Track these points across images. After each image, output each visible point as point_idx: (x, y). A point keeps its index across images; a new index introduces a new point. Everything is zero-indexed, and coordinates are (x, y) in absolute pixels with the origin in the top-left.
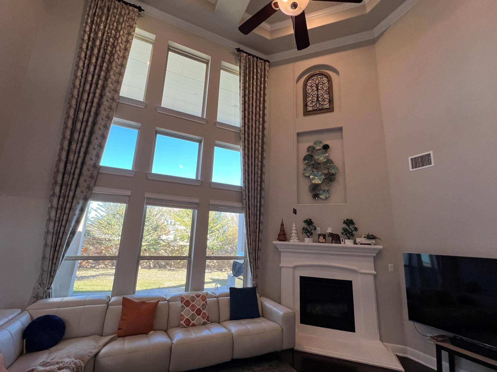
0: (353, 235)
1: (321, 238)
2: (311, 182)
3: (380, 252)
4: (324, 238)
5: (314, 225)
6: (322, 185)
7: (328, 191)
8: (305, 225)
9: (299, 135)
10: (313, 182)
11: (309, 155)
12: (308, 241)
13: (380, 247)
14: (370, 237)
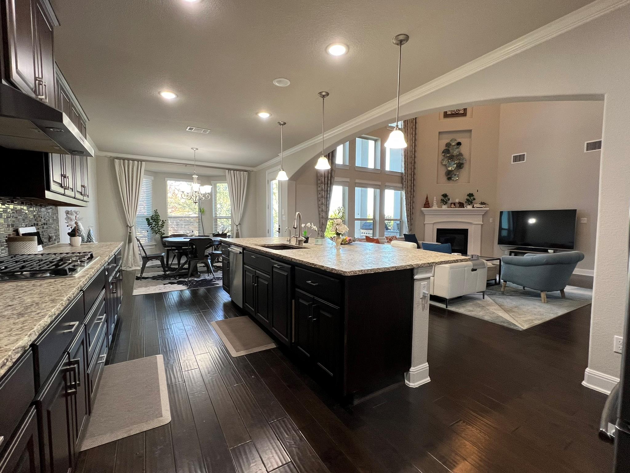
0: (472, 203)
1: (453, 205)
2: (447, 169)
3: (486, 213)
4: (455, 205)
5: (448, 197)
6: (454, 171)
7: (458, 175)
8: (442, 198)
9: (440, 133)
10: (449, 169)
11: (446, 149)
12: (444, 207)
13: (488, 209)
14: (482, 203)
